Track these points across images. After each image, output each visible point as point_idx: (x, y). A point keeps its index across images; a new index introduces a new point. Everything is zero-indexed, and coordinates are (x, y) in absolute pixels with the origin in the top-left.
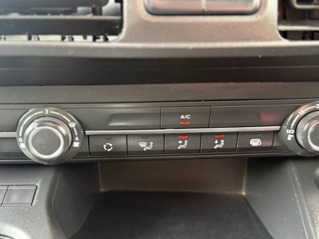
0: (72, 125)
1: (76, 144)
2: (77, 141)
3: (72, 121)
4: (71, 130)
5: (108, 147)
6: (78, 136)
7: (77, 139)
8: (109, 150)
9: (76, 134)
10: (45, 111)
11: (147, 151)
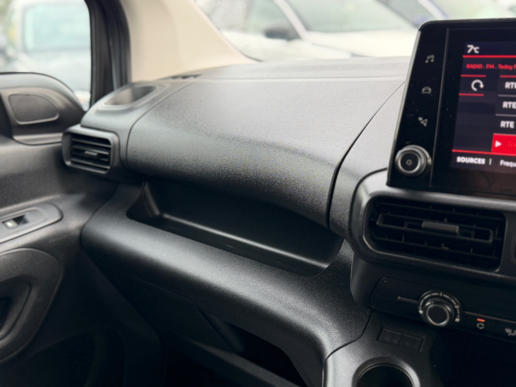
0: (457, 307)
1: (457, 320)
2: (458, 318)
3: (457, 304)
4: (455, 310)
5: (480, 326)
6: (460, 315)
7: (458, 316)
8: (481, 328)
9: (458, 312)
10: (439, 294)
11: (511, 336)
